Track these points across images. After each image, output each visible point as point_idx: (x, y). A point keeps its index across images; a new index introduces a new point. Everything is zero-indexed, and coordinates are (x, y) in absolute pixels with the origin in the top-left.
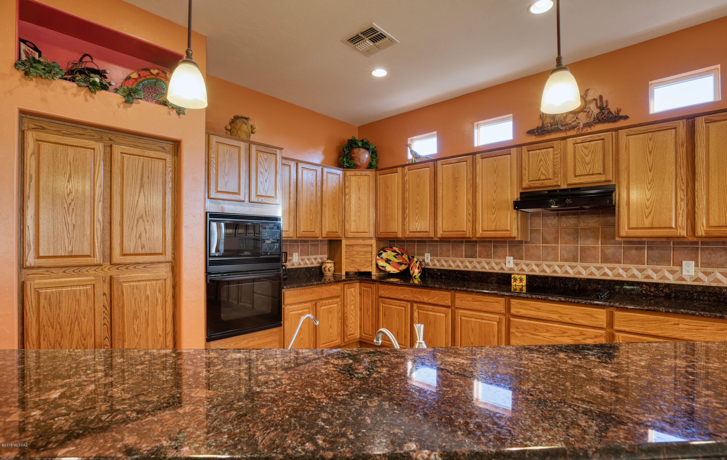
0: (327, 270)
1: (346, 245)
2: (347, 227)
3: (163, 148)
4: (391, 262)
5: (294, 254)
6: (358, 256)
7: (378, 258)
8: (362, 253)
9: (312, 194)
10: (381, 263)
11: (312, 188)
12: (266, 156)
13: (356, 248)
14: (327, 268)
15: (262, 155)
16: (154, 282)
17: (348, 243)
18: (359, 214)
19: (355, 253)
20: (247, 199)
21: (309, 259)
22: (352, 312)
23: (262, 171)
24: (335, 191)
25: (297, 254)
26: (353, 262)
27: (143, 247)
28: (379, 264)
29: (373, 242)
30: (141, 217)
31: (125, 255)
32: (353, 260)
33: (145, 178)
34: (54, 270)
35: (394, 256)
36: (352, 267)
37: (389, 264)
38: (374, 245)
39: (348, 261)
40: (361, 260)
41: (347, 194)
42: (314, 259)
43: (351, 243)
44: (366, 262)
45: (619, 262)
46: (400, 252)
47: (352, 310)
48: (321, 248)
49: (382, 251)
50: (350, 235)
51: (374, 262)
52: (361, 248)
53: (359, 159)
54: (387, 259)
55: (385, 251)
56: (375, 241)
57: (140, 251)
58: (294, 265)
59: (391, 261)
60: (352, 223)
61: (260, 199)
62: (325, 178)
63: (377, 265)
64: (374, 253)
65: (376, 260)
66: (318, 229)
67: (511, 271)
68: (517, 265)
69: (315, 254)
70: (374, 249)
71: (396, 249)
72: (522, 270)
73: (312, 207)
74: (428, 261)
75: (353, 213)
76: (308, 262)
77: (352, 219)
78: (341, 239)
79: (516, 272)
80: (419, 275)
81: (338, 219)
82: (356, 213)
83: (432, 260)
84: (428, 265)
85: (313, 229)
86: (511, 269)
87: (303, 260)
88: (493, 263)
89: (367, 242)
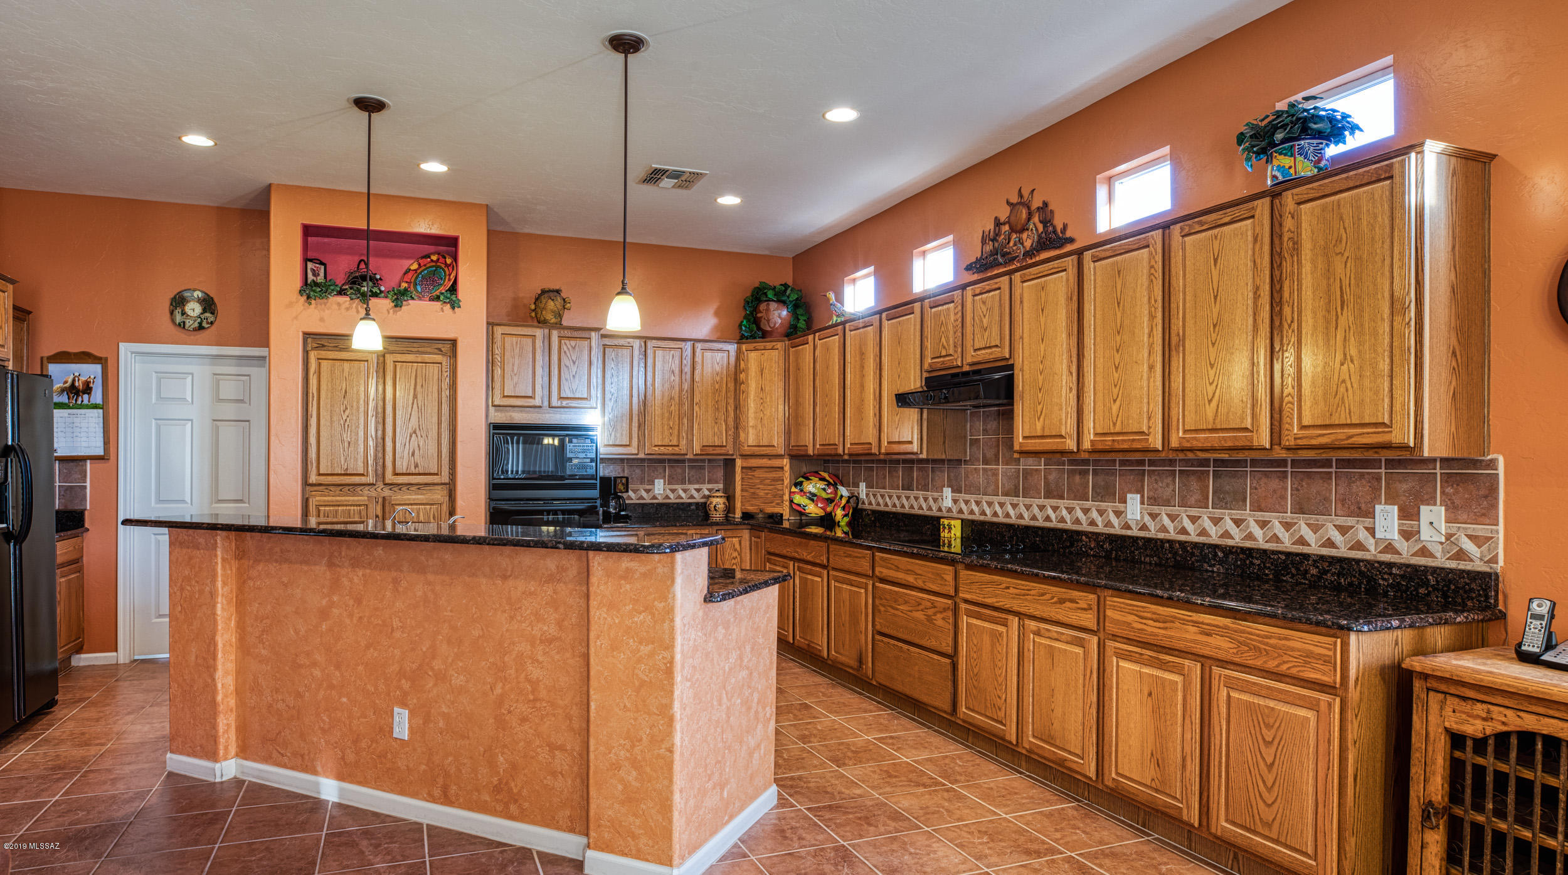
0: (713, 509)
1: (742, 468)
2: (742, 435)
3: (440, 350)
4: (815, 498)
5: (659, 481)
6: (761, 486)
7: (794, 489)
8: (768, 481)
9: (672, 387)
10: (798, 499)
11: (673, 378)
12: (573, 343)
13: (757, 473)
14: (712, 506)
15: (567, 342)
16: (428, 507)
17: (745, 465)
18: (762, 415)
19: (758, 481)
20: (546, 403)
21: (685, 491)
23: (568, 364)
24: (718, 379)
25: (662, 481)
26: (754, 496)
27: (416, 466)
28: (795, 501)
29: (786, 462)
30: (415, 432)
31: (397, 474)
32: (754, 493)
33: (419, 387)
34: (332, 488)
35: (822, 487)
36: (752, 505)
37: (813, 500)
38: (787, 468)
39: (745, 494)
40: (767, 494)
41: (743, 383)
42: (696, 489)
43: (749, 465)
44: (775, 496)
45: (1062, 498)
46: (831, 481)
48: (709, 472)
49: (801, 479)
50: (746, 450)
51: (786, 497)
52: (767, 472)
53: (768, 321)
54: (809, 492)
55: (808, 479)
56: (788, 460)
57: (413, 470)
58: (657, 499)
59: (815, 495)
60: (751, 430)
61: (565, 403)
62: (698, 359)
63: (791, 501)
64: (787, 482)
65: (791, 493)
66: (684, 442)
67: (948, 512)
68: (955, 503)
69: (698, 482)
70: (787, 474)
71: (826, 475)
72: (961, 511)
73: (673, 407)
74: (863, 496)
75: (751, 414)
76: (683, 495)
77: (751, 424)
78: (734, 457)
79: (955, 514)
80: (846, 519)
81: (726, 424)
82: (756, 413)
83: (867, 495)
84: (863, 503)
85: (675, 442)
86: (949, 510)
87: (673, 491)
88: (930, 498)
89: (776, 463)
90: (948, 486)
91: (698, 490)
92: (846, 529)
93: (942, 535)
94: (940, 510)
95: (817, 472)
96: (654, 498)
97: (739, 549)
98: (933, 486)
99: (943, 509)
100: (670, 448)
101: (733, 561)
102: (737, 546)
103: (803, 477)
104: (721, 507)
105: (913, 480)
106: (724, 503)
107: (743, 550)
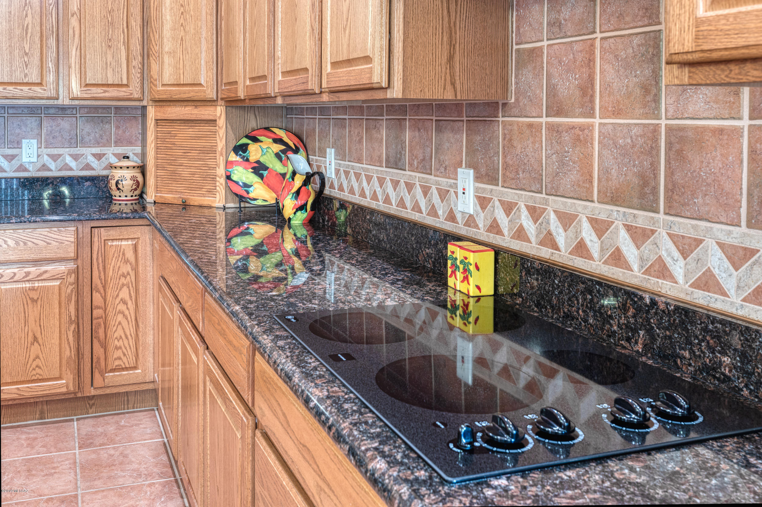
0: (114, 187)
1: (157, 121)
2: (155, 67)
4: (265, 173)
5: (25, 142)
7: (233, 157)
13: (179, 131)
14: (113, 182)
17: (160, 116)
18: (182, 33)
21: (76, 157)
22: (122, 307)
25: (34, 142)
28: (234, 177)
29: (219, 111)
35: (278, 156)
37: (261, 176)
38: (222, 122)
42: (94, 155)
43: (167, 116)
46: (291, 144)
47: (125, 302)
48: (117, 127)
49: (245, 141)
50: (160, 91)
51: (221, 171)
52: (192, 128)
54: (258, 162)
55: (255, 140)
56: (223, 109)
58: (26, 170)
59: (266, 168)
60: (166, 59)
63: (228, 177)
64: (221, 145)
65: (229, 164)
66: (51, 78)
67: (467, 224)
68: (483, 208)
69: (98, 144)
70: (222, 132)
71: (282, 134)
72: (495, 228)
73: (29, 19)
74: (330, 173)
75: (167, 32)
76: (73, 164)
77: (167, 47)
78: (145, 103)
79: (483, 235)
80: (302, 216)
81: (128, 49)
82: (174, 29)
83: (337, 171)
84: (332, 186)
85: (34, 77)
86: (470, 221)
87: (55, 158)
88: (434, 190)
89: (205, 113)
90: (469, 166)
91: (98, 157)
92: (302, 232)
93: (451, 282)
94: (452, 217)
95: (267, 129)
96: (21, 168)
97: (132, 259)
98: (440, 162)
99: (459, 217)
100: (26, 88)
101: (123, 280)
102: (130, 255)
103: (247, 137)
104: (127, 184)
105: (404, 148)
106: (133, 178)
107: (141, 262)
